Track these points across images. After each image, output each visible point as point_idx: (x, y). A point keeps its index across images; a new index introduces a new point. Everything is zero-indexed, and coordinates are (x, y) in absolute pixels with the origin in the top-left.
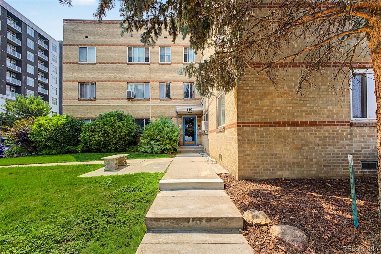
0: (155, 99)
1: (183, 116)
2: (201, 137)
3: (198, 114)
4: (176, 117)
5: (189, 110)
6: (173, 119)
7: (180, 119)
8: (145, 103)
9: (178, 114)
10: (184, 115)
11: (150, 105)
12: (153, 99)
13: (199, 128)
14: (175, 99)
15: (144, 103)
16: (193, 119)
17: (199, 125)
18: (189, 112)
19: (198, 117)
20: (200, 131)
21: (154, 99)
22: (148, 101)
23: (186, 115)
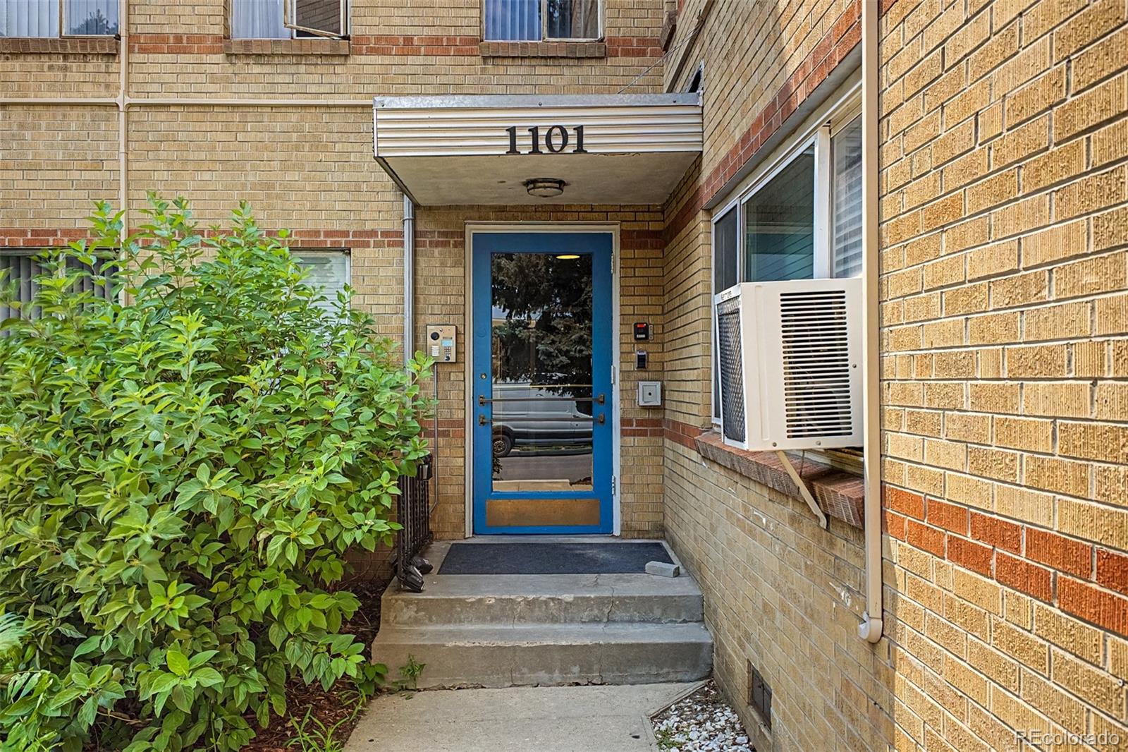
0: (179, 45)
1: (472, 229)
2: (660, 452)
3: (636, 210)
4: (393, 238)
5: (524, 143)
6: (370, 252)
7: (436, 262)
8: (64, 87)
9: (416, 207)
10: (481, 212)
11: (121, 99)
12: (155, 44)
13: (642, 361)
14: (382, 45)
15: (52, 86)
16: (584, 266)
17: (641, 331)
18: (531, 183)
19: (629, 240)
20: (648, 392)
21: (161, 38)
22: (93, 65)
23: (502, 212)
